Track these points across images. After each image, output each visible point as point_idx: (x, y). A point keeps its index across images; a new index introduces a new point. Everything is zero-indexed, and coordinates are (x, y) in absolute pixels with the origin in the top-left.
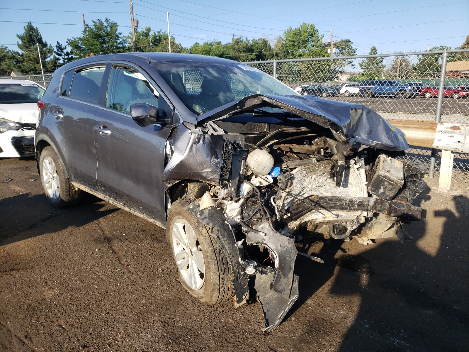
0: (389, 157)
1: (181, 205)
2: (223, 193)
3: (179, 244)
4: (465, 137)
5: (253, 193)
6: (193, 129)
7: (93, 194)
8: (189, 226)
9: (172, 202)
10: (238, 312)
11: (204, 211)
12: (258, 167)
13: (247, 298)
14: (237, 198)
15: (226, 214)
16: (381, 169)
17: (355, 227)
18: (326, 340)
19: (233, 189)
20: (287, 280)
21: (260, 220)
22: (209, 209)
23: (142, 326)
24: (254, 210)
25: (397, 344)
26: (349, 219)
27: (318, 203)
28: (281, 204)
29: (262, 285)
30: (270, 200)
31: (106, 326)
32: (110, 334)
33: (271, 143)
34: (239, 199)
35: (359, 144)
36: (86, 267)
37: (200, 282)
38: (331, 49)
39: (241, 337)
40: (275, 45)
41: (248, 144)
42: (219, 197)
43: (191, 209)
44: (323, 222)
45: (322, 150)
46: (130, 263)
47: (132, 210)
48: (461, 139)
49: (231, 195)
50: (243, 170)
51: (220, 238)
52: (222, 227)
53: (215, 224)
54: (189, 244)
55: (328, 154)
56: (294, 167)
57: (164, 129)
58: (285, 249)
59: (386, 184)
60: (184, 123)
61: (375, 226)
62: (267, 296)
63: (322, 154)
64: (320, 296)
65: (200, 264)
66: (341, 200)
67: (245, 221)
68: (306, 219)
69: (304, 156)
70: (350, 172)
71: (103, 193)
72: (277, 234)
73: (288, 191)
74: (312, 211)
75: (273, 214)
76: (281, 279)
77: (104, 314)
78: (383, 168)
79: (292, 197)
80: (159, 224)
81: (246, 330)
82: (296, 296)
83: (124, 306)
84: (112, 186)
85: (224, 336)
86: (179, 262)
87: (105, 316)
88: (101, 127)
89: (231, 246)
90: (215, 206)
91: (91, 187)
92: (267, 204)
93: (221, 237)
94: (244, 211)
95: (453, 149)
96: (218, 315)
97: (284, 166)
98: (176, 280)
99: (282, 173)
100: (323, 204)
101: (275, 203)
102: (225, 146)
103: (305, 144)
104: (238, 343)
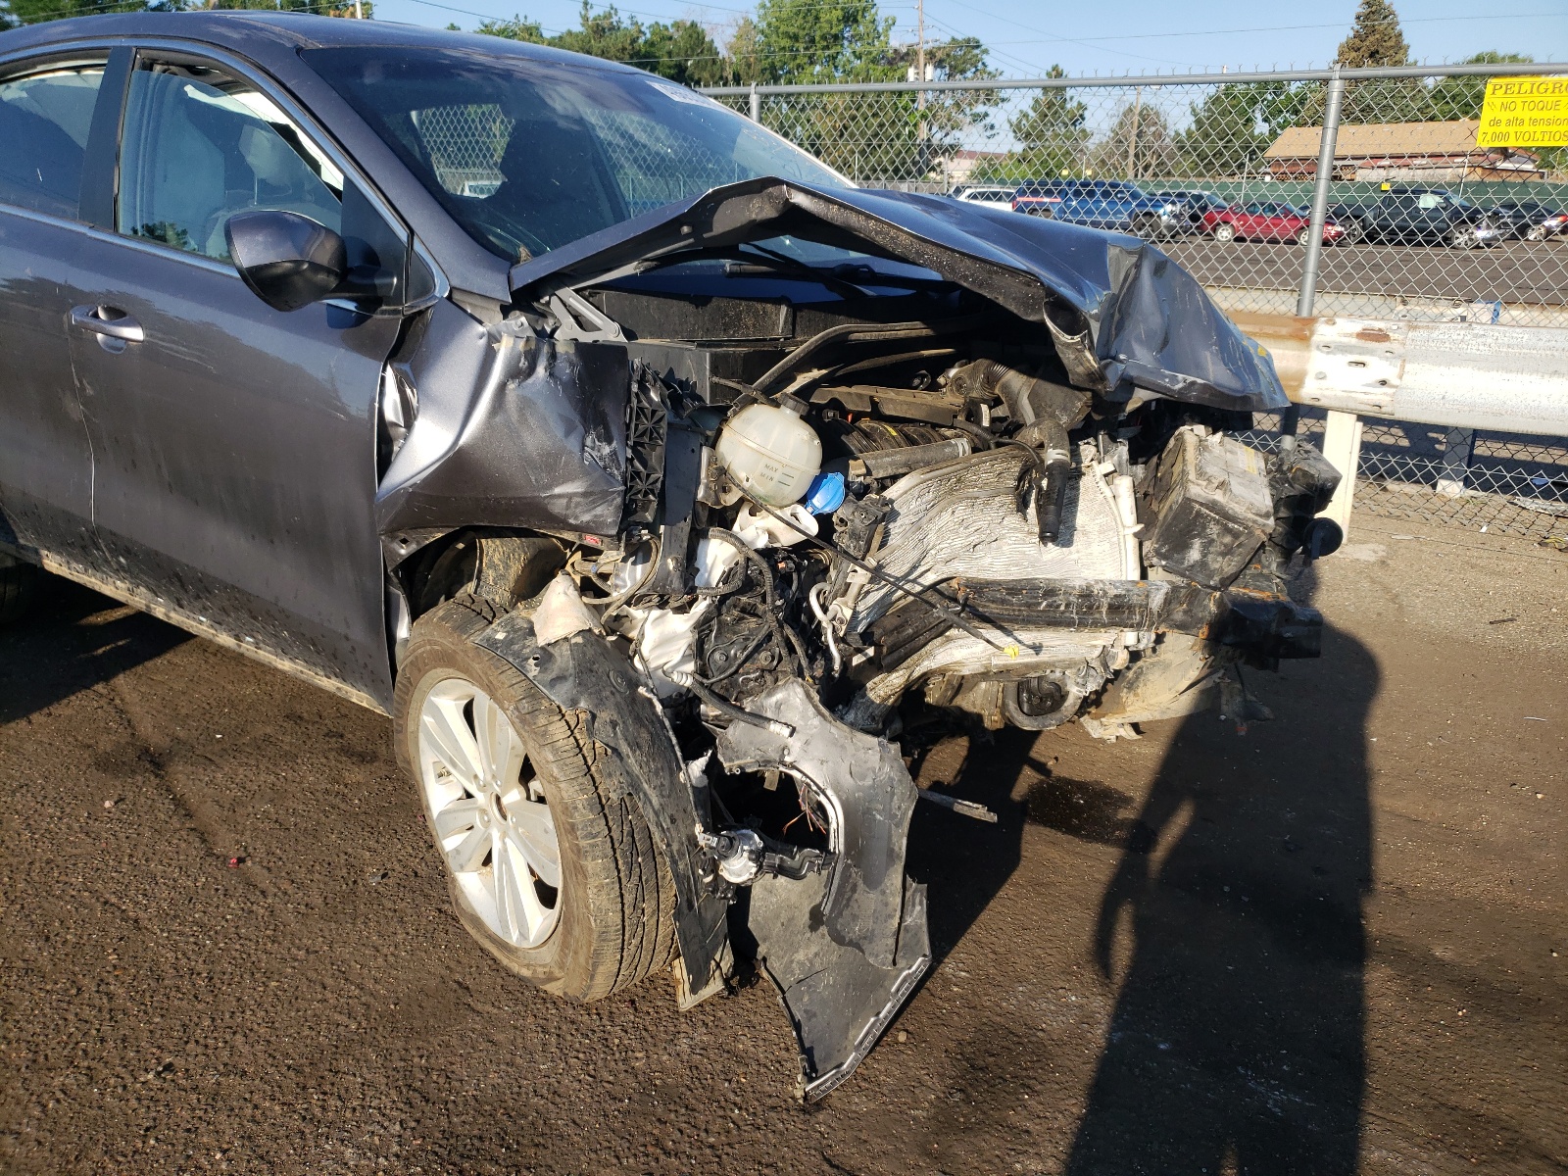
0: (1214, 433)
1: (455, 629)
2: (630, 577)
3: (449, 774)
4: (1403, 367)
5: (747, 575)
6: (494, 320)
7: (81, 582)
8: (492, 712)
9: (414, 616)
10: (694, 1027)
11: (555, 651)
12: (762, 475)
13: (724, 970)
14: (687, 598)
15: (642, 658)
16: (1192, 476)
17: (1093, 686)
18: (1031, 1113)
19: (671, 564)
20: (881, 897)
21: (769, 678)
22: (576, 644)
23: (317, 1111)
24: (746, 639)
25: (1275, 1106)
26: (1077, 658)
27: (969, 606)
28: (848, 614)
29: (778, 917)
30: (807, 599)
31: (163, 1127)
32: (182, 1162)
33: (802, 379)
34: (691, 604)
35: (1128, 384)
36: (63, 878)
37: (539, 919)
38: (916, 68)
39: (715, 1128)
40: (730, 48)
41: (723, 381)
42: (615, 594)
43: (496, 641)
44: (983, 673)
45: (984, 408)
46: (250, 850)
47: (248, 643)
48: (1389, 372)
49: (664, 586)
50: (707, 487)
51: (624, 755)
52: (630, 712)
53: (600, 702)
54: (489, 778)
55: (1005, 424)
56: (890, 472)
57: (369, 321)
58: (868, 782)
59: (1213, 530)
60: (456, 296)
61: (1151, 677)
62: (800, 956)
63: (986, 423)
64: (984, 940)
65: (539, 852)
66: (1050, 592)
67: (712, 684)
68: (926, 663)
69: (922, 430)
70: (1082, 490)
71: (122, 580)
72: (838, 730)
73: (875, 564)
74: (947, 634)
75: (815, 652)
76: (856, 896)
77: (150, 1076)
78: (1201, 473)
79: (885, 585)
80: (360, 697)
81: (732, 1096)
82: (920, 959)
83: (235, 1033)
84: (161, 550)
85: (649, 1128)
86: (449, 844)
87: (158, 1083)
88: (102, 315)
89: (666, 783)
90: (597, 631)
91: (70, 555)
92: (798, 616)
93: (625, 749)
94: (708, 647)
95: (1362, 407)
96: (617, 1041)
97: (856, 469)
98: (440, 911)
99: (851, 497)
100: (987, 607)
101: (825, 609)
102: (635, 388)
103: (916, 388)
104: (708, 1151)
